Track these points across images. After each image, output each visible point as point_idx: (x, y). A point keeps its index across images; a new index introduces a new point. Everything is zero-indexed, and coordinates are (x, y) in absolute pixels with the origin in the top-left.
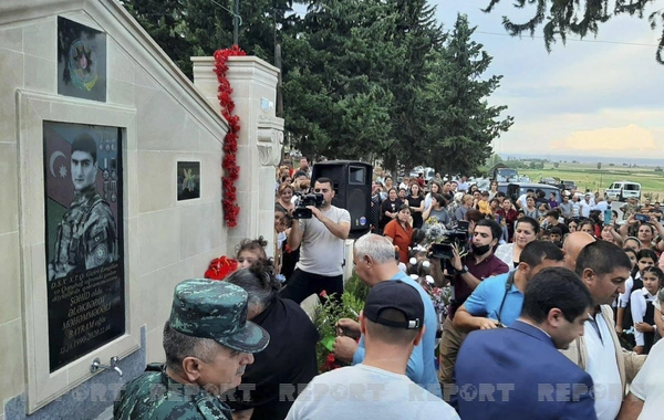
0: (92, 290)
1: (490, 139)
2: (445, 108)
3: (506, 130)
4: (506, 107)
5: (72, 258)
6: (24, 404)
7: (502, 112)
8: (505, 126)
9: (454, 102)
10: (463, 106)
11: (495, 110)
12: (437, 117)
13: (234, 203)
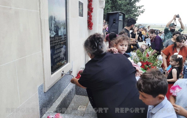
0: (60, 44)
1: (138, 16)
2: (126, 6)
3: (143, 13)
4: (143, 6)
5: (55, 29)
6: (43, 88)
7: (142, 7)
8: (142, 12)
9: (128, 4)
10: (131, 5)
11: (140, 7)
12: (123, 9)
13: (91, 21)
